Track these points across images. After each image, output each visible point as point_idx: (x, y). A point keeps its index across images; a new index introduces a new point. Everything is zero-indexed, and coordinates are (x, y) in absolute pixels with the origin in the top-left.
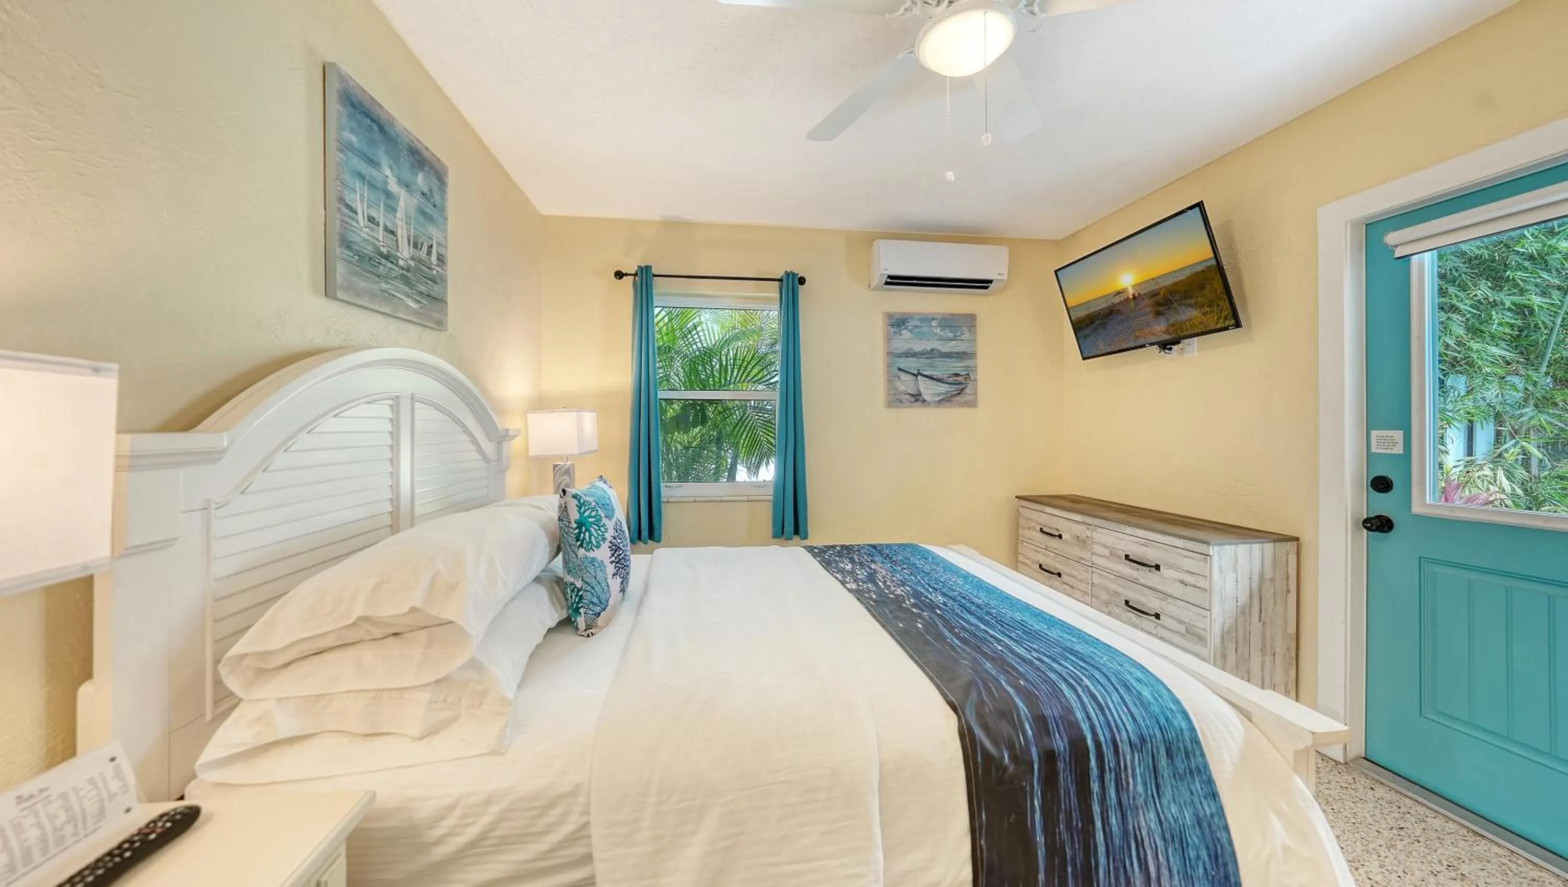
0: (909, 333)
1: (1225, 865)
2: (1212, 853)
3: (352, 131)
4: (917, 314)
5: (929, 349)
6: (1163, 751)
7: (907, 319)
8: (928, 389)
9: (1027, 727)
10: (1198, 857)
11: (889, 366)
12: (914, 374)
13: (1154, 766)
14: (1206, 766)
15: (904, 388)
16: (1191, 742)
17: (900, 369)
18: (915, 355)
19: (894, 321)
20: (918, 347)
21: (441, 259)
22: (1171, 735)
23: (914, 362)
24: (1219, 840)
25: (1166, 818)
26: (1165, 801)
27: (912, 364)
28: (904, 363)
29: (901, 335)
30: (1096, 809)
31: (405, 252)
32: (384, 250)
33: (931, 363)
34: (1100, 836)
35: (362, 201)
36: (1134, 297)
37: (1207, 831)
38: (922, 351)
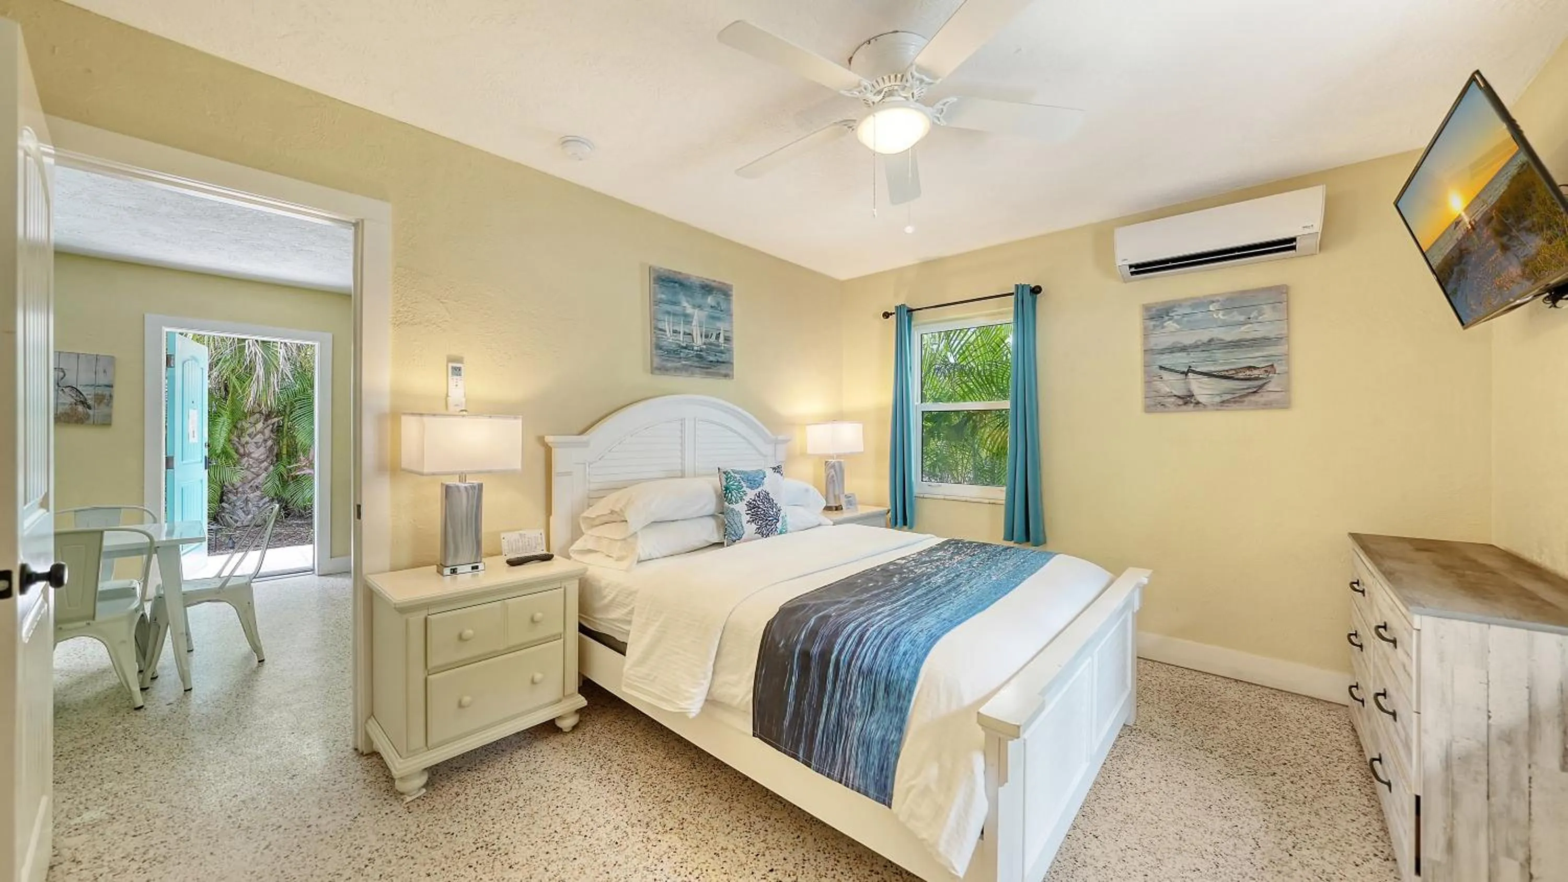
0: (1175, 325)
1: (887, 777)
2: (881, 765)
3: (663, 293)
4: (1186, 300)
5: (1205, 338)
6: (883, 686)
7: (1174, 307)
8: (1201, 388)
9: (804, 633)
10: (873, 763)
11: (1147, 365)
12: (1183, 373)
13: (874, 694)
14: (907, 709)
15: (1168, 390)
16: (907, 689)
17: (1161, 368)
18: (1184, 349)
19: (1154, 312)
20: (1188, 339)
21: (727, 339)
22: (894, 677)
23: (1182, 358)
24: (888, 759)
25: (866, 729)
26: (872, 719)
27: (1181, 360)
28: (1166, 360)
29: (1163, 327)
30: (826, 701)
31: (699, 342)
32: (684, 345)
33: (1210, 357)
34: (823, 718)
35: (669, 324)
36: (1473, 228)
37: (885, 750)
38: (1196, 342)
